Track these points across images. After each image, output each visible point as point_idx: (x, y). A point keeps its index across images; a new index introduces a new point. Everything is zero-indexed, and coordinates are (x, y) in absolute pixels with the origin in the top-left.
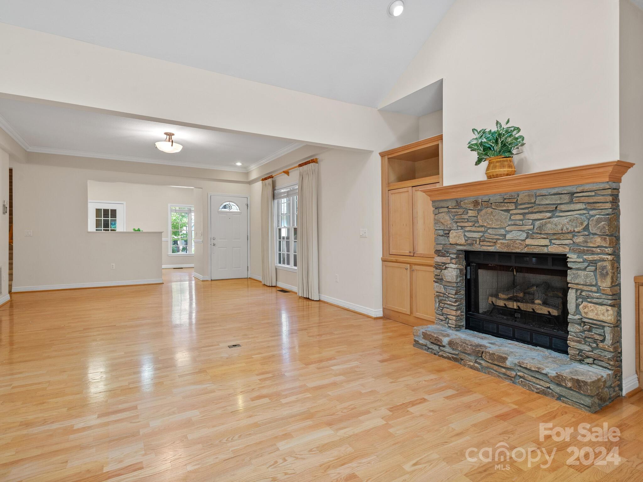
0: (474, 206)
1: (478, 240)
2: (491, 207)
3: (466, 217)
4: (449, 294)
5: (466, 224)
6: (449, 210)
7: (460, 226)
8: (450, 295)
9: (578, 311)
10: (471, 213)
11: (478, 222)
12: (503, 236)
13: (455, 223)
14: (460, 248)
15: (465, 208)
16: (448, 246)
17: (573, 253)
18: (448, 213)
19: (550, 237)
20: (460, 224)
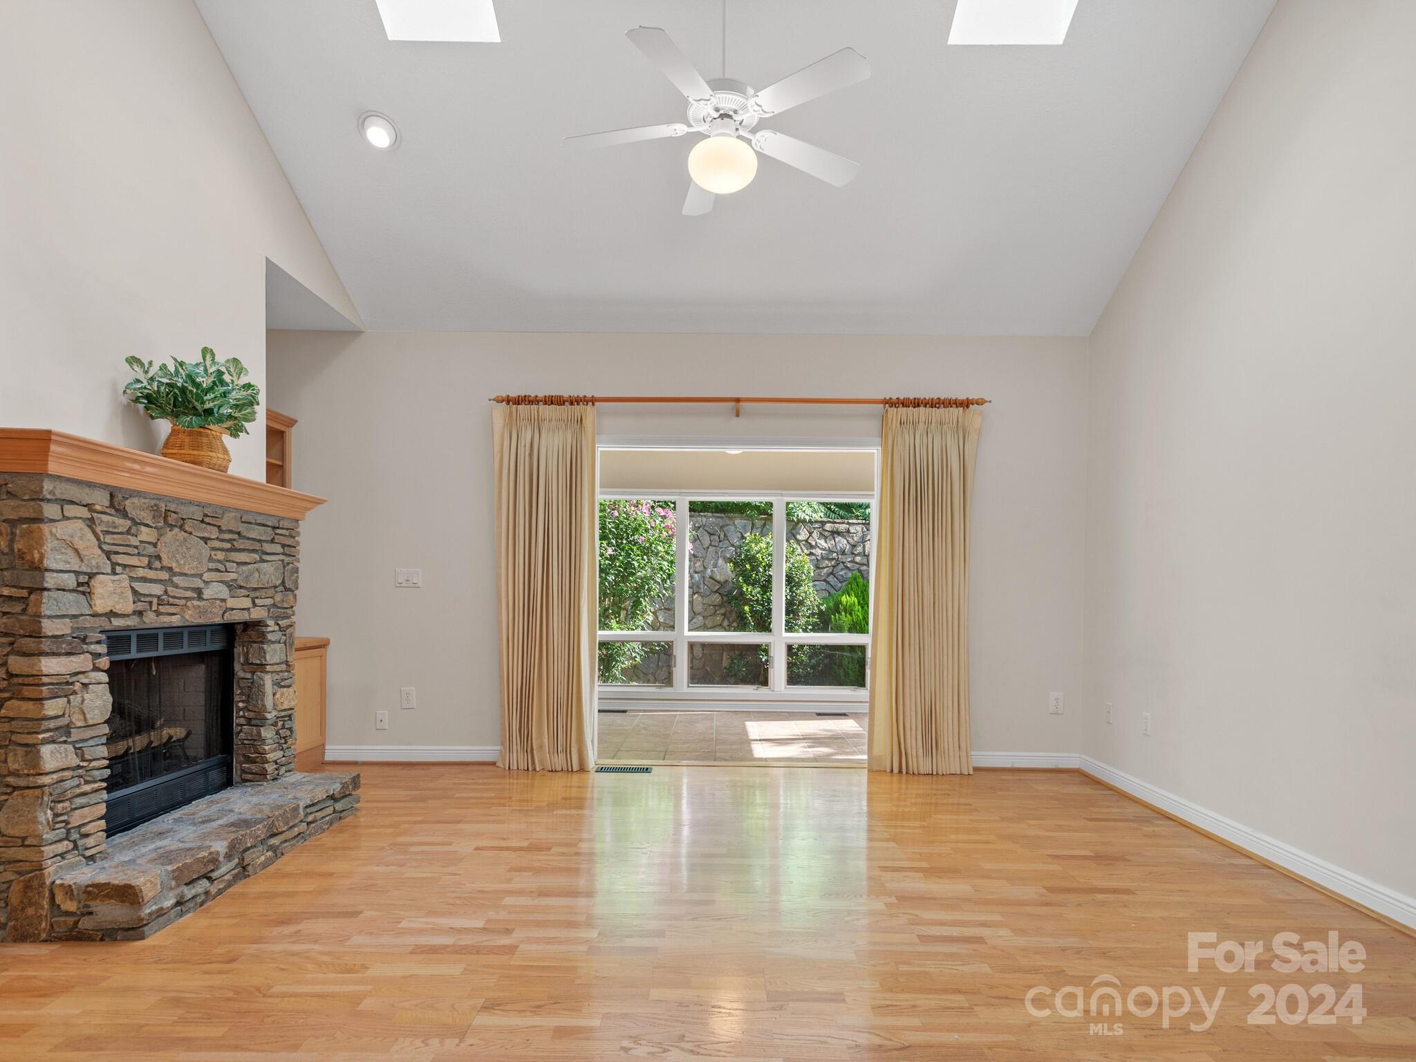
0: (154, 517)
1: (155, 601)
2: (181, 528)
3: (134, 541)
4: (90, 761)
5: (134, 561)
6: (95, 515)
7: (119, 565)
8: (94, 764)
9: (275, 705)
10: (146, 534)
11: (159, 558)
12: (199, 592)
13: (108, 554)
14: (117, 623)
15: (133, 520)
16: (89, 622)
17: (272, 618)
18: (91, 523)
19: (253, 594)
20: (120, 559)
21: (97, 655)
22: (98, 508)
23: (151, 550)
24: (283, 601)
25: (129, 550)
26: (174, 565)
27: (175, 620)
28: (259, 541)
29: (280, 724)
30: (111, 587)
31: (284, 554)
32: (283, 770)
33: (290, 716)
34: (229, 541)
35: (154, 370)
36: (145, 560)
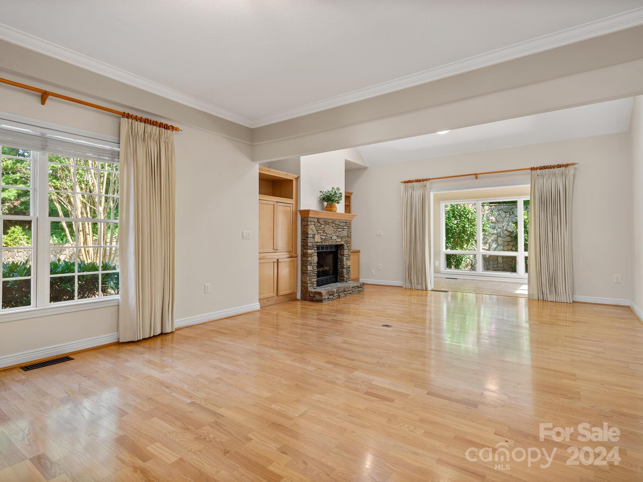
1: (324, 239)
2: (328, 224)
7: (319, 233)
9: (346, 264)
10: (323, 226)
11: (325, 231)
12: (331, 238)
13: (317, 231)
14: (318, 244)
15: (321, 224)
16: (314, 244)
17: (345, 244)
18: (315, 225)
19: (342, 238)
20: (319, 231)
21: (315, 250)
22: (316, 222)
23: (323, 229)
24: (348, 240)
25: (320, 230)
26: (327, 232)
27: (327, 244)
28: (343, 226)
29: (347, 269)
30: (317, 237)
31: (348, 229)
32: (348, 280)
33: (349, 267)
34: (337, 226)
35: (324, 192)
36: (322, 231)
